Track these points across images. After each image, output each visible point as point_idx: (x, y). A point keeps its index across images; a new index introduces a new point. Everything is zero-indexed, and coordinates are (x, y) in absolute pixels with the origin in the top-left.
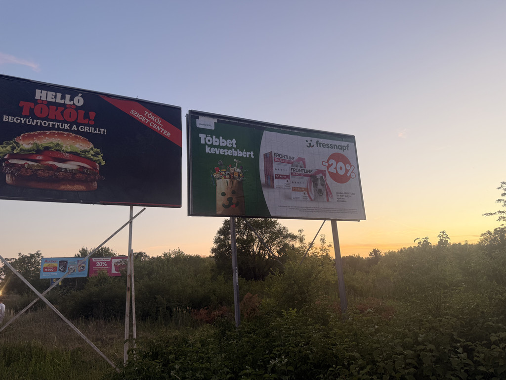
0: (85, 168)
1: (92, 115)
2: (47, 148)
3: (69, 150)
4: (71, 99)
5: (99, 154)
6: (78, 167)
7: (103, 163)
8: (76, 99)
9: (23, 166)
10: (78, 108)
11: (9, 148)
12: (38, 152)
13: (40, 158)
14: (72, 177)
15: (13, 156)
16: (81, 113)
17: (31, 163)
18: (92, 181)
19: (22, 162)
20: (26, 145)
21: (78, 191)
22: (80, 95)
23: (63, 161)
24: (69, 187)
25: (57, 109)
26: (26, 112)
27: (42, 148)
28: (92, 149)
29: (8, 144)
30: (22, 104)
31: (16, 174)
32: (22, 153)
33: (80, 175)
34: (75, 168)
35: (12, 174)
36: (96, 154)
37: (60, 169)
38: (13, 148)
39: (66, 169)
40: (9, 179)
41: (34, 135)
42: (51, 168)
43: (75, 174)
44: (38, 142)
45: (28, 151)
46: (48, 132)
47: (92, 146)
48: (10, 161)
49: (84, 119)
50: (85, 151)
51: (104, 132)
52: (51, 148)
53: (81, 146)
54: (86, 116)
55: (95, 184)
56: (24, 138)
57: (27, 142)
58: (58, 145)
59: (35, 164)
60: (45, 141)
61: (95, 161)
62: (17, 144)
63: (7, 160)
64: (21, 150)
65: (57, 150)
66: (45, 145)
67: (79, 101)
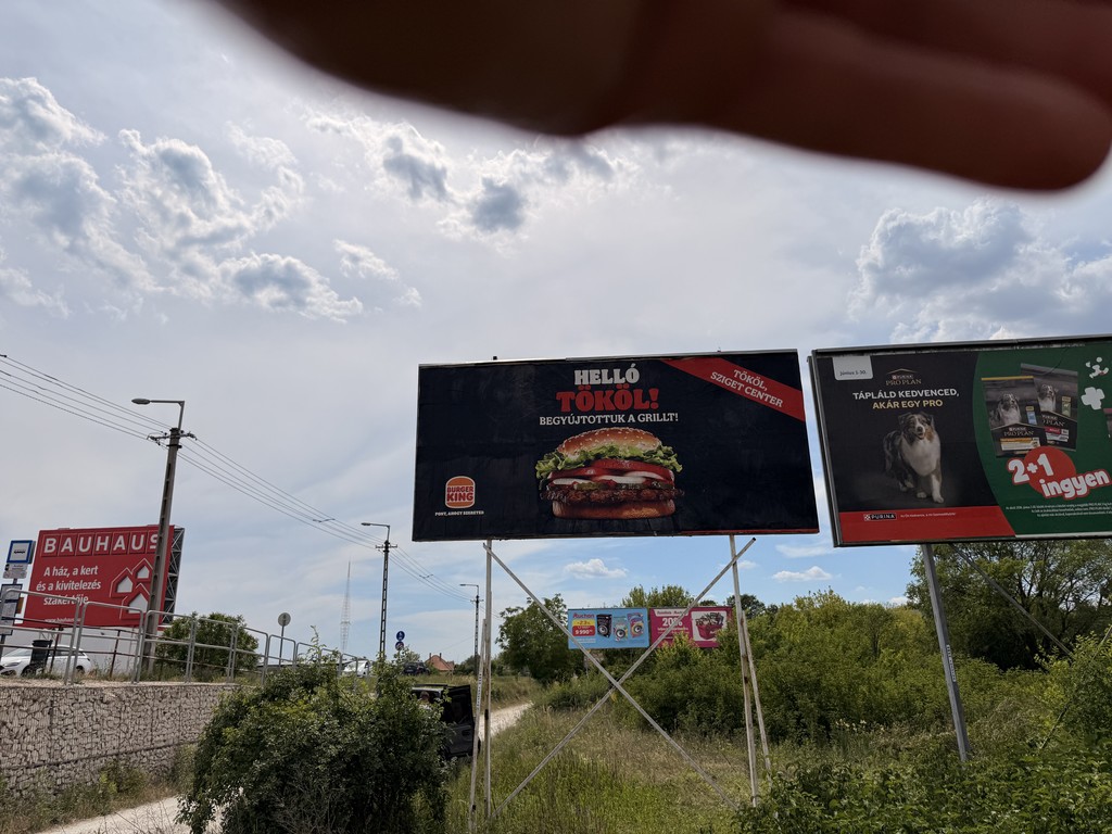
0: (653, 479)
1: (654, 393)
2: (598, 456)
3: (628, 455)
4: (622, 375)
5: (671, 455)
6: (644, 480)
7: (679, 468)
8: (628, 372)
9: (571, 487)
10: (632, 387)
11: (551, 463)
12: (588, 464)
13: (591, 472)
14: (637, 496)
15: (558, 474)
16: (639, 393)
17: (581, 482)
18: (666, 500)
19: (569, 482)
20: (572, 456)
21: (648, 518)
22: (633, 365)
23: (622, 473)
24: (635, 513)
25: (604, 394)
26: (566, 407)
27: (592, 458)
28: (660, 448)
29: (549, 458)
30: (560, 395)
31: (565, 500)
32: (568, 468)
33: (648, 492)
34: (640, 481)
35: (559, 501)
36: (667, 455)
37: (618, 486)
38: (557, 463)
39: (627, 485)
40: (557, 509)
41: (580, 440)
42: (608, 485)
43: (641, 491)
44: (586, 449)
45: (576, 463)
46: (597, 432)
47: (659, 443)
48: (554, 482)
49: (644, 402)
50: (651, 453)
51: (674, 417)
52: (604, 455)
53: (645, 445)
54: (646, 397)
55: (671, 505)
56: (568, 448)
57: (572, 451)
58: (612, 449)
59: (586, 482)
60: (595, 446)
61: (667, 467)
62: (561, 455)
63: (551, 481)
64: (567, 464)
65: (612, 457)
66: (595, 452)
67: (633, 375)
